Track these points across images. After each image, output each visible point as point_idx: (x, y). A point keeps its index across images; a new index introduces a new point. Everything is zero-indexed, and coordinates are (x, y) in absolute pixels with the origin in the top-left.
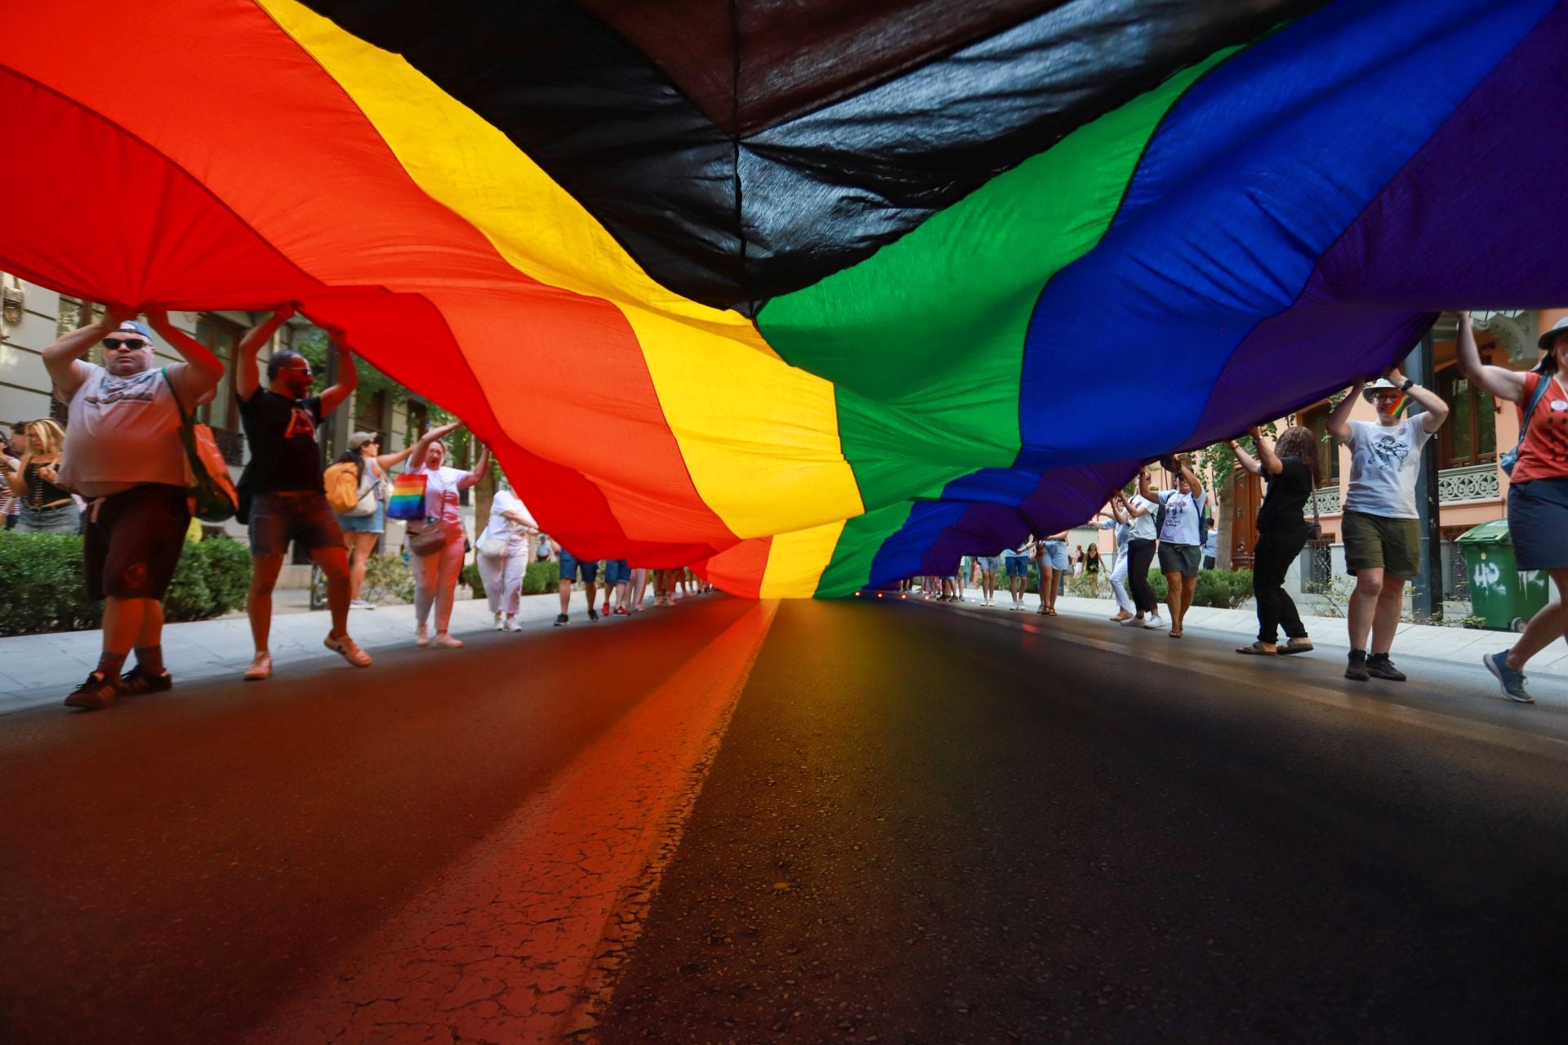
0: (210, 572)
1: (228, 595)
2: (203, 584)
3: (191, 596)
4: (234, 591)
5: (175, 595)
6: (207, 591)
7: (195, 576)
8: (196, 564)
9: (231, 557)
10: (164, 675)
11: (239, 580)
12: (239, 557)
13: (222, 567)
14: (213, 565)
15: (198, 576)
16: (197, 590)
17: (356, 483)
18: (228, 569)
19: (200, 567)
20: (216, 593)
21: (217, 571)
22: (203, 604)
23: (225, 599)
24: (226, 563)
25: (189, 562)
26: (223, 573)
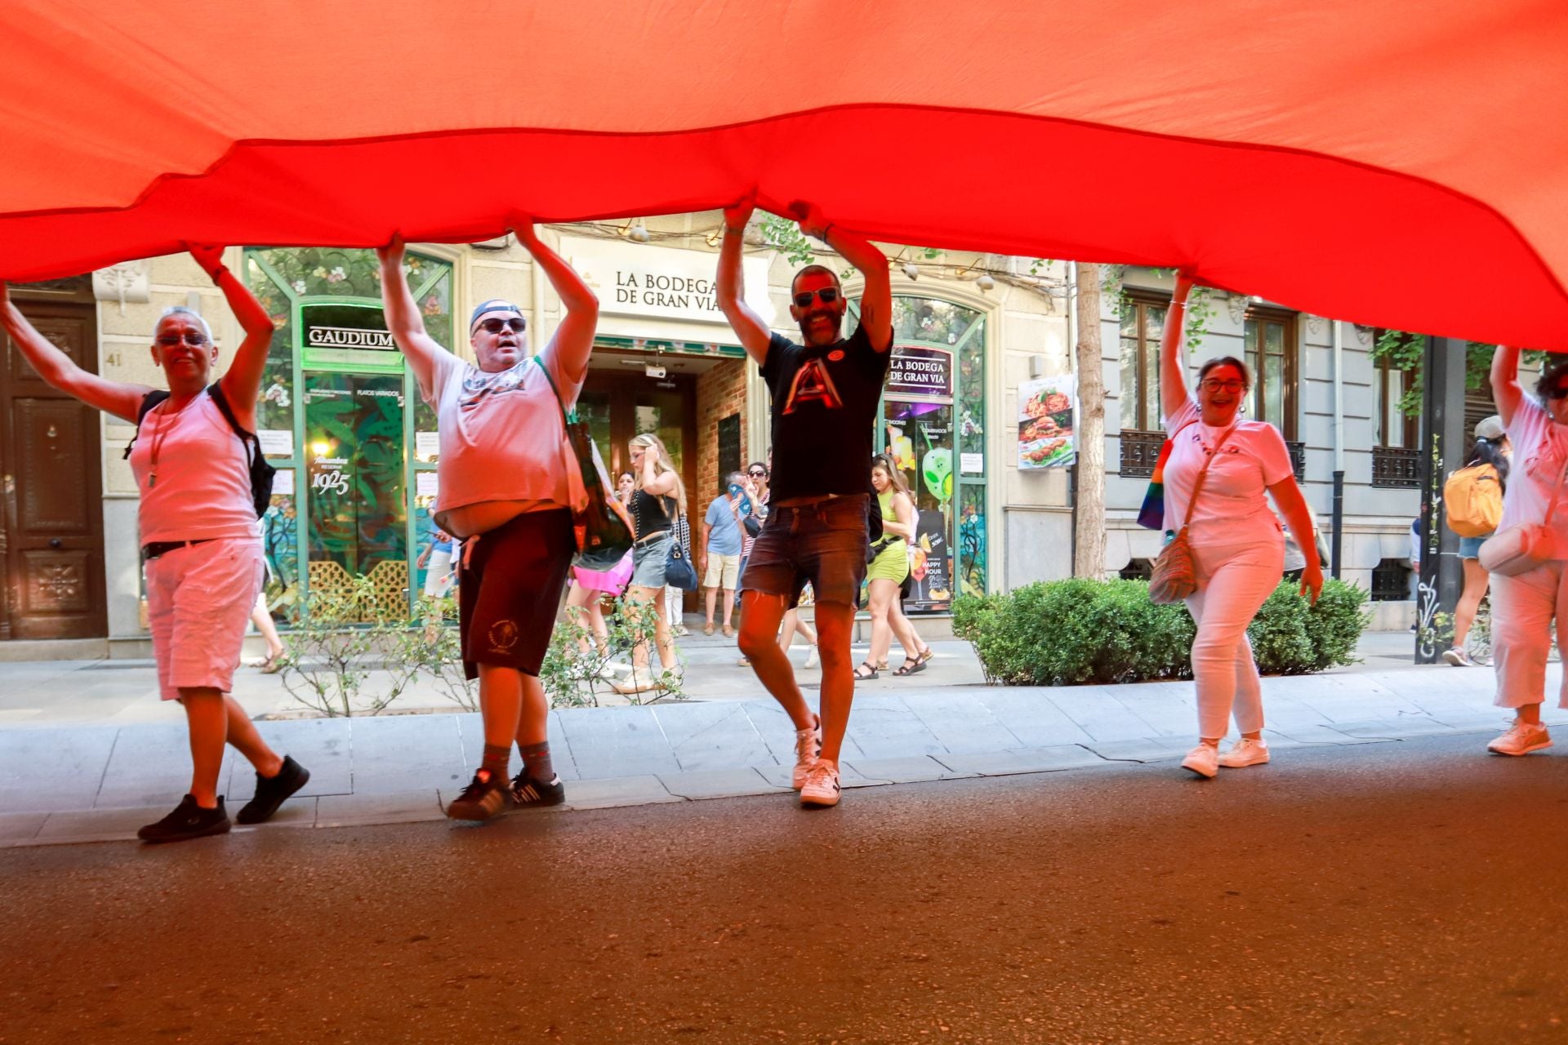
0: (1310, 618)
1: (1332, 646)
2: (1303, 632)
3: (1292, 646)
4: (1338, 641)
5: (1276, 645)
6: (1308, 641)
7: (1296, 623)
8: (1296, 610)
9: (1333, 600)
10: (554, 783)
11: (1343, 628)
12: (1342, 600)
13: (1323, 613)
14: (1313, 610)
15: (1298, 623)
16: (1299, 640)
17: (1499, 490)
18: (1331, 614)
19: (1300, 612)
20: (1318, 642)
21: (1318, 617)
22: (1304, 656)
23: (1328, 651)
24: (1328, 608)
25: (1289, 607)
26: (1324, 619)
